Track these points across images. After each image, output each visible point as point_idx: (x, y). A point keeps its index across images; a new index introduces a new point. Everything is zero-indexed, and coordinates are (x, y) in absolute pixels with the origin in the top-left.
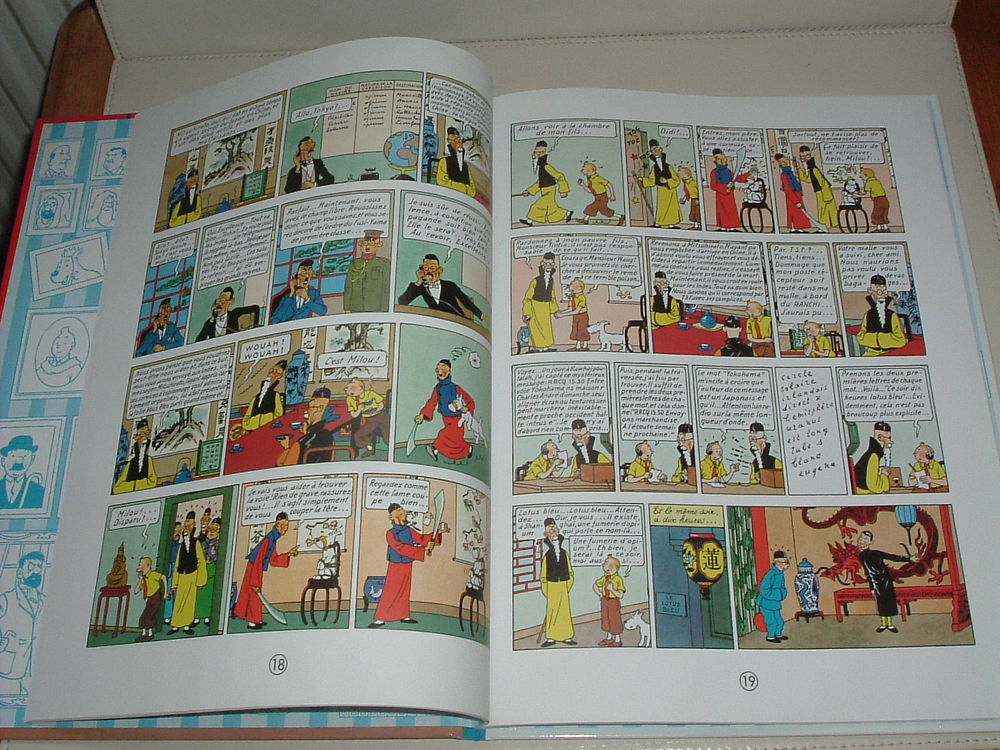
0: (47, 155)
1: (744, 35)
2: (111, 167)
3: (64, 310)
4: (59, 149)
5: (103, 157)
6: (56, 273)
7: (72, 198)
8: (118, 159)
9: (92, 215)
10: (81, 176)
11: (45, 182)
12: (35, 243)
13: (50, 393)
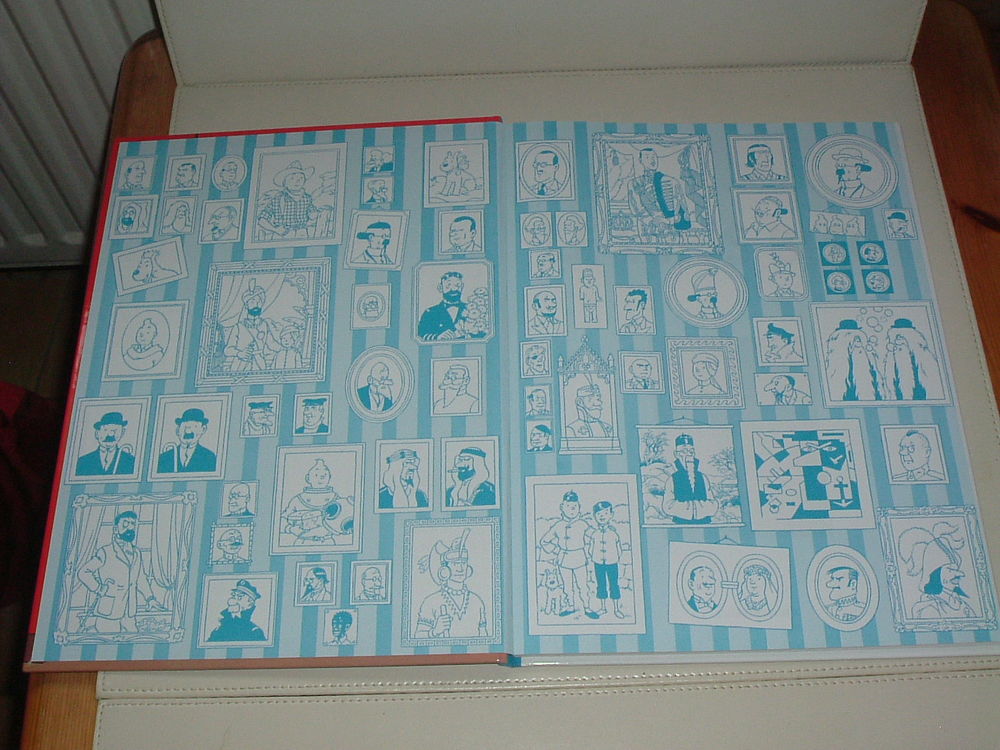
0: (124, 170)
1: (732, 70)
2: (182, 180)
3: (146, 304)
4: (134, 165)
5: (175, 171)
6: (137, 272)
8: (188, 174)
9: (167, 221)
10: (156, 187)
11: (123, 193)
12: (117, 245)
13: (135, 376)
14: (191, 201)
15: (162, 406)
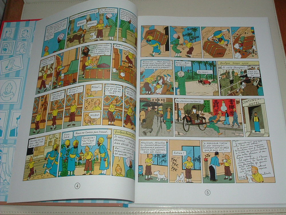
0: (5, 32)
2: (24, 35)
3: (9, 78)
4: (9, 30)
5: (22, 32)
6: (7, 67)
7: (12, 45)
8: (26, 33)
9: (18, 50)
10: (15, 38)
11: (4, 40)
12: (1, 58)
13: (4, 103)
14: (26, 43)
15: (13, 113)
